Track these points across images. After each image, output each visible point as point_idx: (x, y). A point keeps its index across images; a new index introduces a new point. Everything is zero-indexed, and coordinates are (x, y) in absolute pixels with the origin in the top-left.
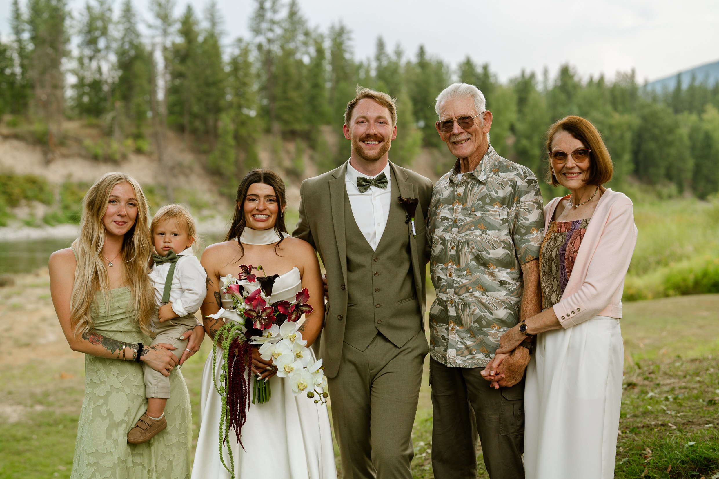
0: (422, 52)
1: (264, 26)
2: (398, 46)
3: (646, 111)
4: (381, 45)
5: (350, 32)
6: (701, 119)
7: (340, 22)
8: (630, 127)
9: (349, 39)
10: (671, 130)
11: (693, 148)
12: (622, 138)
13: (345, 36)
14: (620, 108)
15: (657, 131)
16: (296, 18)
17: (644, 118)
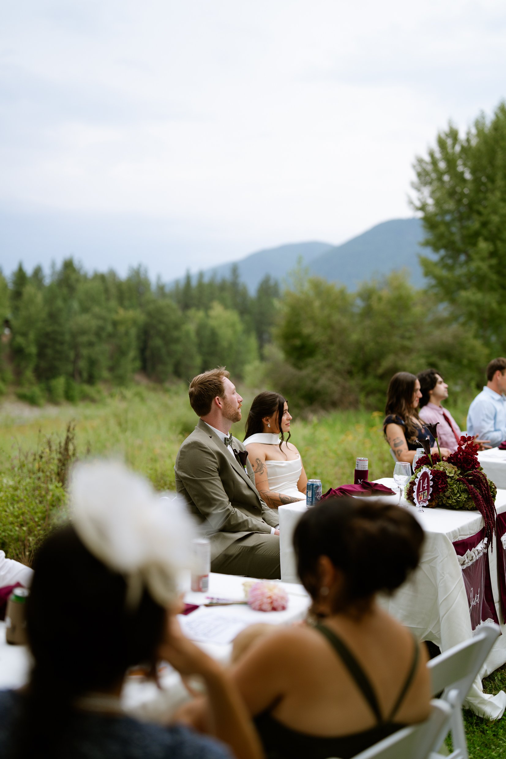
3: (151, 307)
6: (208, 316)
8: (135, 322)
10: (177, 327)
11: (200, 345)
12: (127, 333)
14: (127, 303)
15: (162, 328)
17: (149, 314)
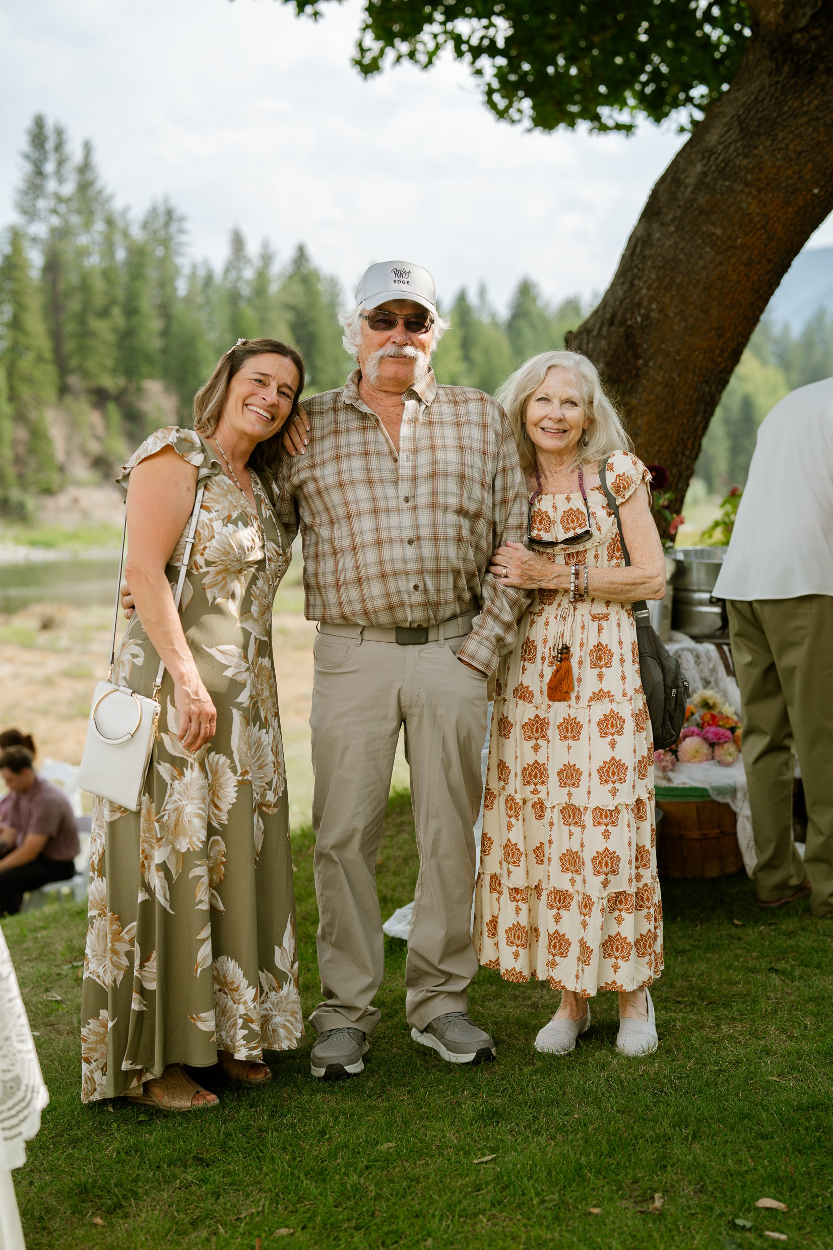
0: (301, 255)
1: (43, 204)
2: (265, 245)
4: (238, 243)
5: (182, 219)
7: (166, 201)
9: (181, 231)
13: (174, 228)
16: (91, 192)
